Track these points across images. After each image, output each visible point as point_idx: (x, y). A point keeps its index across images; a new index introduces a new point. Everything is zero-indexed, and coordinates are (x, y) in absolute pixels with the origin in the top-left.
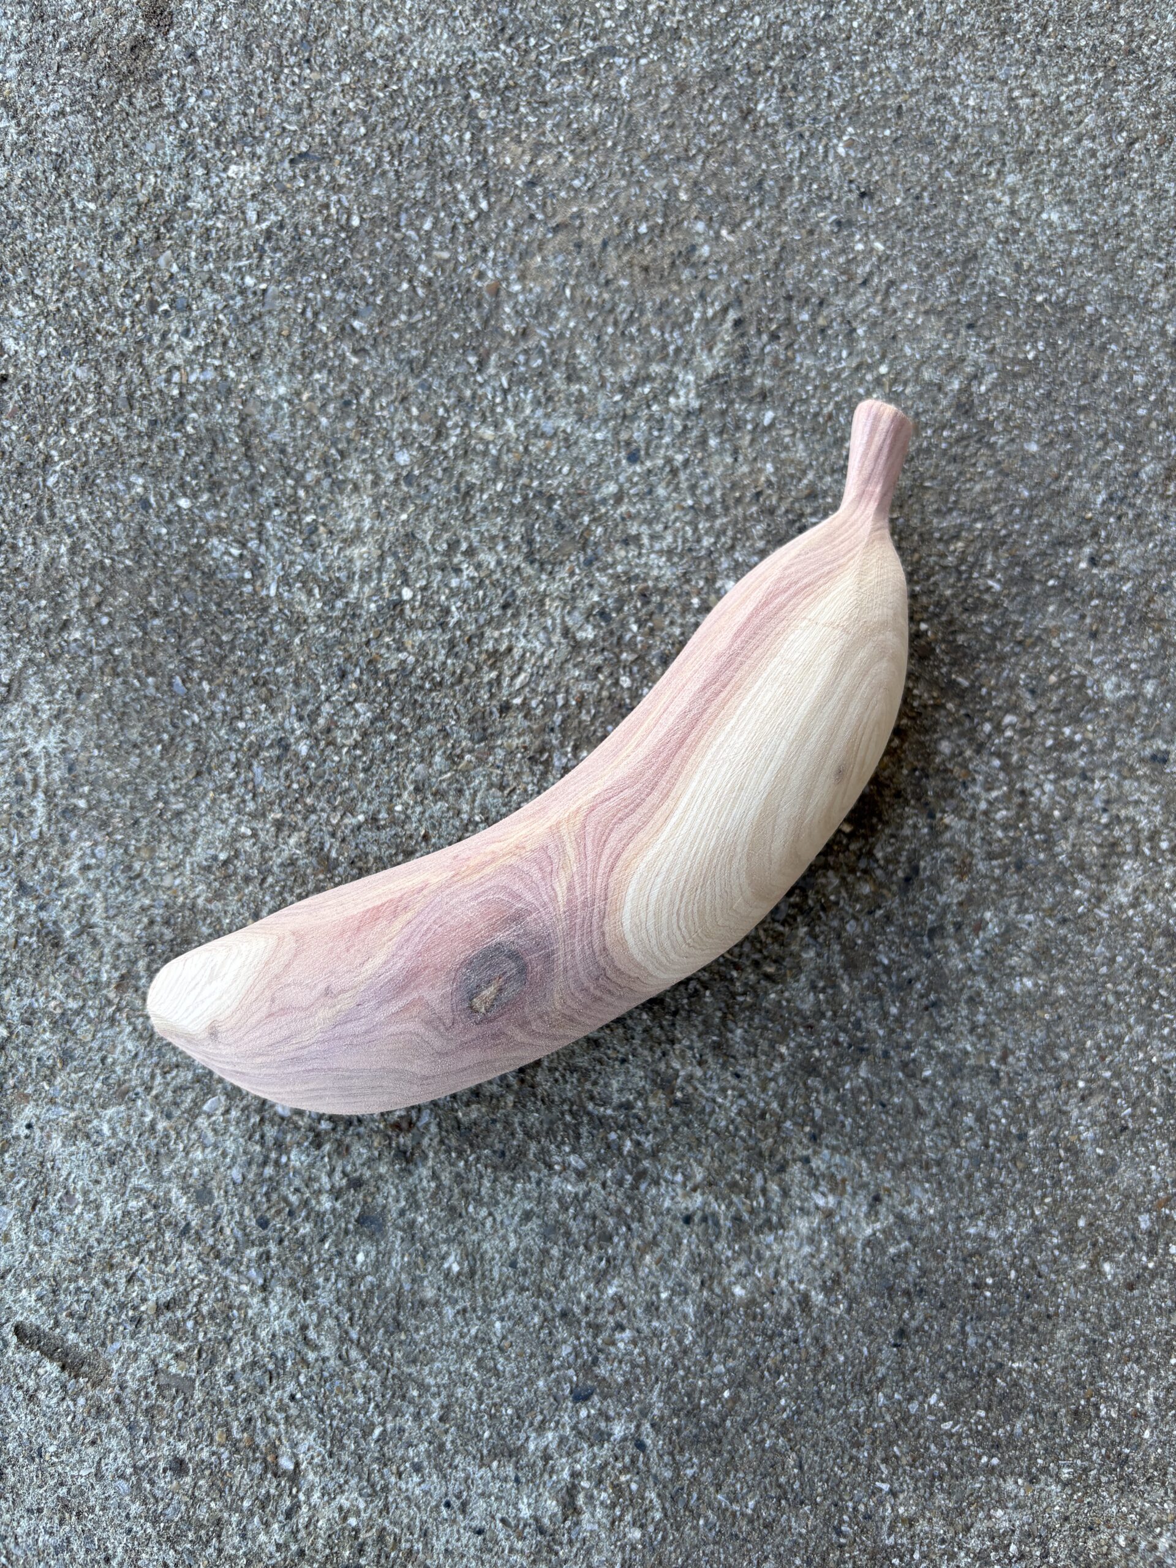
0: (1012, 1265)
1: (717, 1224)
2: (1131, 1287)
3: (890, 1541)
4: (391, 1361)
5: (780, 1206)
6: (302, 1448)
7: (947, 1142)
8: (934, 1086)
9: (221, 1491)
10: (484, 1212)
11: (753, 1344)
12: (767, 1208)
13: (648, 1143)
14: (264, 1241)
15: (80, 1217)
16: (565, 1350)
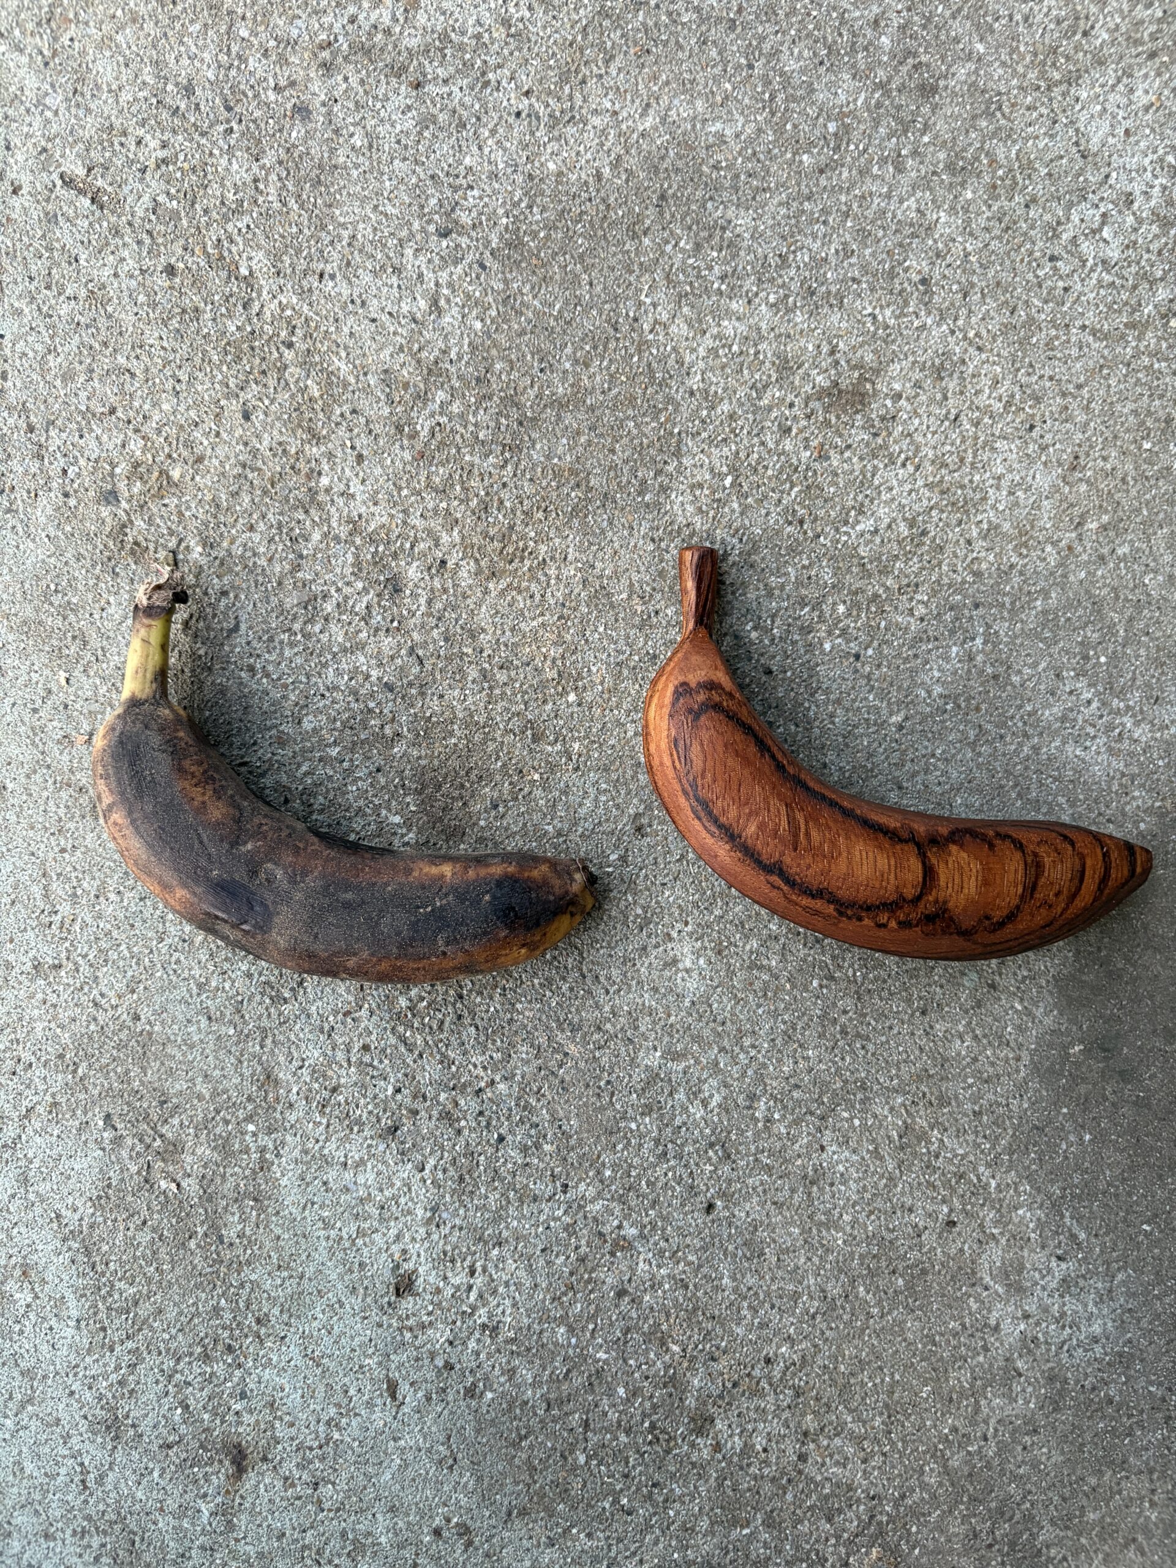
0: (740, 154)
1: (538, 118)
2: (821, 172)
3: (651, 337)
4: (315, 205)
5: (581, 107)
6: (255, 261)
7: (698, 68)
8: (690, 29)
9: (199, 289)
10: (379, 105)
11: (560, 201)
12: (572, 108)
13: (492, 61)
14: (228, 121)
15: (105, 102)
16: (433, 202)
